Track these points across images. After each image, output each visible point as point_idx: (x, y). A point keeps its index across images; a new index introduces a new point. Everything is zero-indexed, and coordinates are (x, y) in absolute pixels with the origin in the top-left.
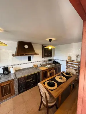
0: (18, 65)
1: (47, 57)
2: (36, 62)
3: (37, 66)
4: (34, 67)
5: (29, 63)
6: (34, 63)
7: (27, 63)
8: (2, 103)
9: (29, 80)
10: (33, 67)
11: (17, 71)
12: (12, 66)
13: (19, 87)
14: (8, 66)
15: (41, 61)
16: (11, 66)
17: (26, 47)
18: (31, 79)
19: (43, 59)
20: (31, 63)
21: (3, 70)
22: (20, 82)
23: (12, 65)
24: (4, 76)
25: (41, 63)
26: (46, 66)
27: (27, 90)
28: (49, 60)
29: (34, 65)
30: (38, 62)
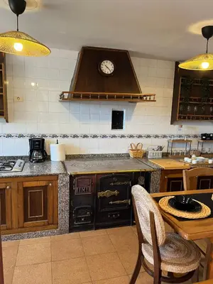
0: (75, 136)
2: (140, 136)
3: (145, 155)
4: (131, 156)
5: (114, 136)
6: (135, 141)
7: (104, 136)
8: (23, 238)
9: (107, 193)
10: (128, 156)
11: (68, 157)
12: (55, 139)
13: (71, 208)
14: (46, 136)
15: (165, 136)
16: (54, 136)
17: (108, 67)
18: (116, 192)
19: (175, 130)
20: (123, 136)
21: (31, 146)
22: (76, 189)
23: (56, 136)
24: (32, 164)
25: (163, 143)
27: (97, 228)
28: (203, 135)
29: (134, 148)
30: (149, 136)
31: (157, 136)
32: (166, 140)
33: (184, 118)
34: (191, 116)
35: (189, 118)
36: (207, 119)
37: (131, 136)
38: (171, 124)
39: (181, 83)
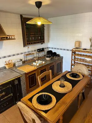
1: (35, 43)
2: (9, 56)
3: (14, 65)
4: (7, 67)
6: (7, 59)
10: (5, 68)
15: (22, 53)
18: (3, 93)
19: (26, 49)
25: (22, 57)
26: (34, 63)
28: (38, 50)
29: (7, 63)
30: (14, 55)
31: (18, 54)
32: (23, 55)
33: (29, 44)
34: (32, 42)
35: (31, 43)
36: (38, 43)
37: (5, 57)
38: (24, 47)
39: (25, 27)
